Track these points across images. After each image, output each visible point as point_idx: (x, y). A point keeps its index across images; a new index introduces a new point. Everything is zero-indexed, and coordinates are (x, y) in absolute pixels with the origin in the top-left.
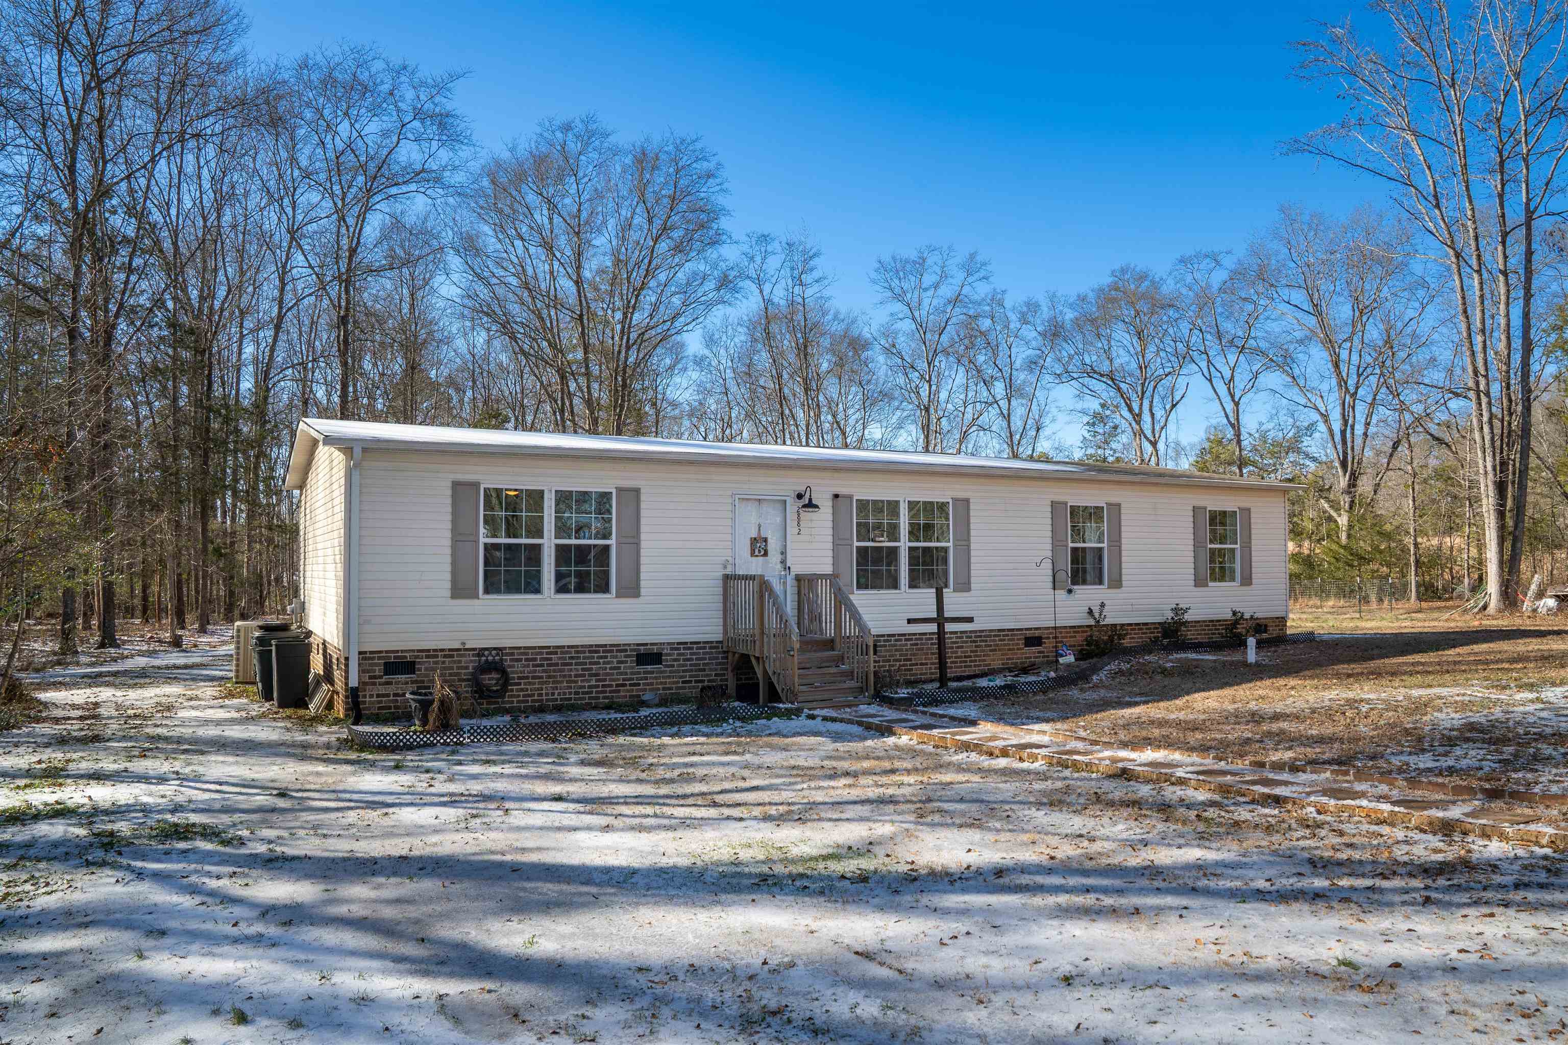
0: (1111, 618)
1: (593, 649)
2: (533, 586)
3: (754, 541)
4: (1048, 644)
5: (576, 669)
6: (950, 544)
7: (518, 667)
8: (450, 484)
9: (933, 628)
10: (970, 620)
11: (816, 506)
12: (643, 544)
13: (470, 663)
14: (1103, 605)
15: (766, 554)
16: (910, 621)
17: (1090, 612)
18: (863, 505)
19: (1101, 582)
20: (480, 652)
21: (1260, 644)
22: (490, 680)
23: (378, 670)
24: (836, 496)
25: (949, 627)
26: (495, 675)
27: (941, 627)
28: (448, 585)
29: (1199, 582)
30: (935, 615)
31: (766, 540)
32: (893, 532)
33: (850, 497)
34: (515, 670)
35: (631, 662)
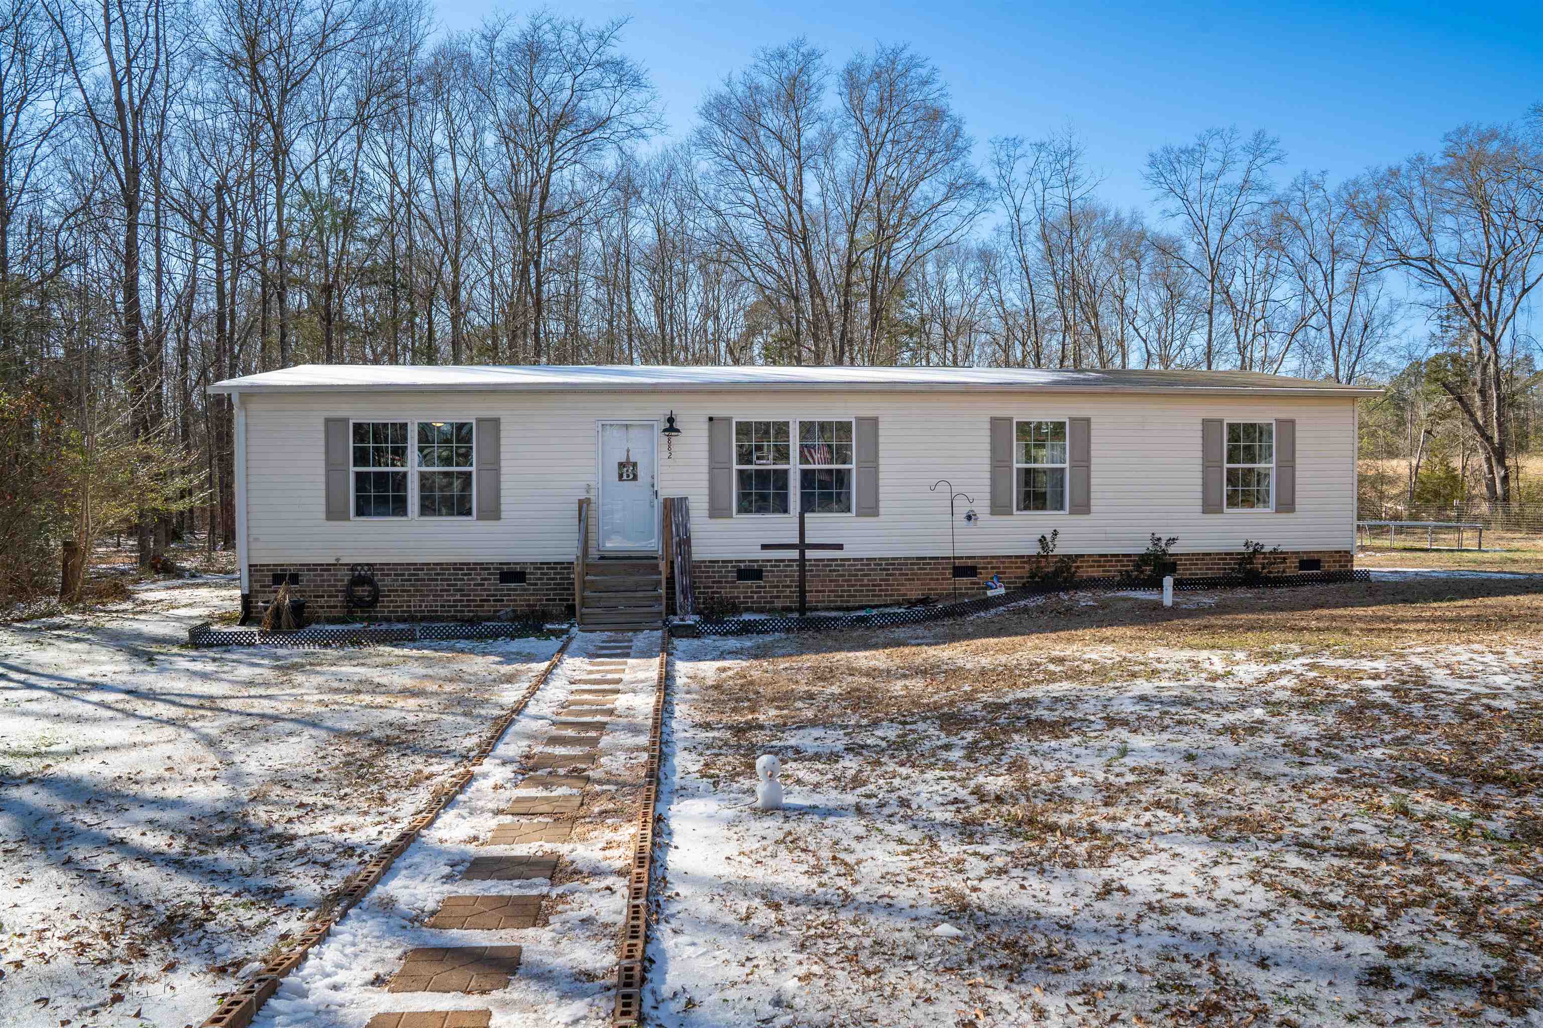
0: (1062, 548)
1: (458, 567)
2: (399, 507)
3: (621, 465)
4: (983, 575)
5: (440, 585)
6: (853, 466)
7: (388, 581)
8: (322, 421)
9: (795, 554)
10: (840, 547)
11: (678, 431)
12: (504, 470)
13: (345, 577)
14: (1055, 533)
15: (635, 478)
16: (765, 547)
17: (1042, 541)
18: (744, 429)
19: (1062, 508)
20: (353, 567)
21: (1178, 585)
22: (362, 591)
23: (268, 580)
24: (711, 419)
25: (810, 554)
26: (367, 588)
27: (802, 554)
28: (323, 508)
29: (1210, 507)
30: (807, 541)
31: (635, 465)
32: (783, 454)
33: (728, 420)
34: (385, 583)
35: (494, 580)
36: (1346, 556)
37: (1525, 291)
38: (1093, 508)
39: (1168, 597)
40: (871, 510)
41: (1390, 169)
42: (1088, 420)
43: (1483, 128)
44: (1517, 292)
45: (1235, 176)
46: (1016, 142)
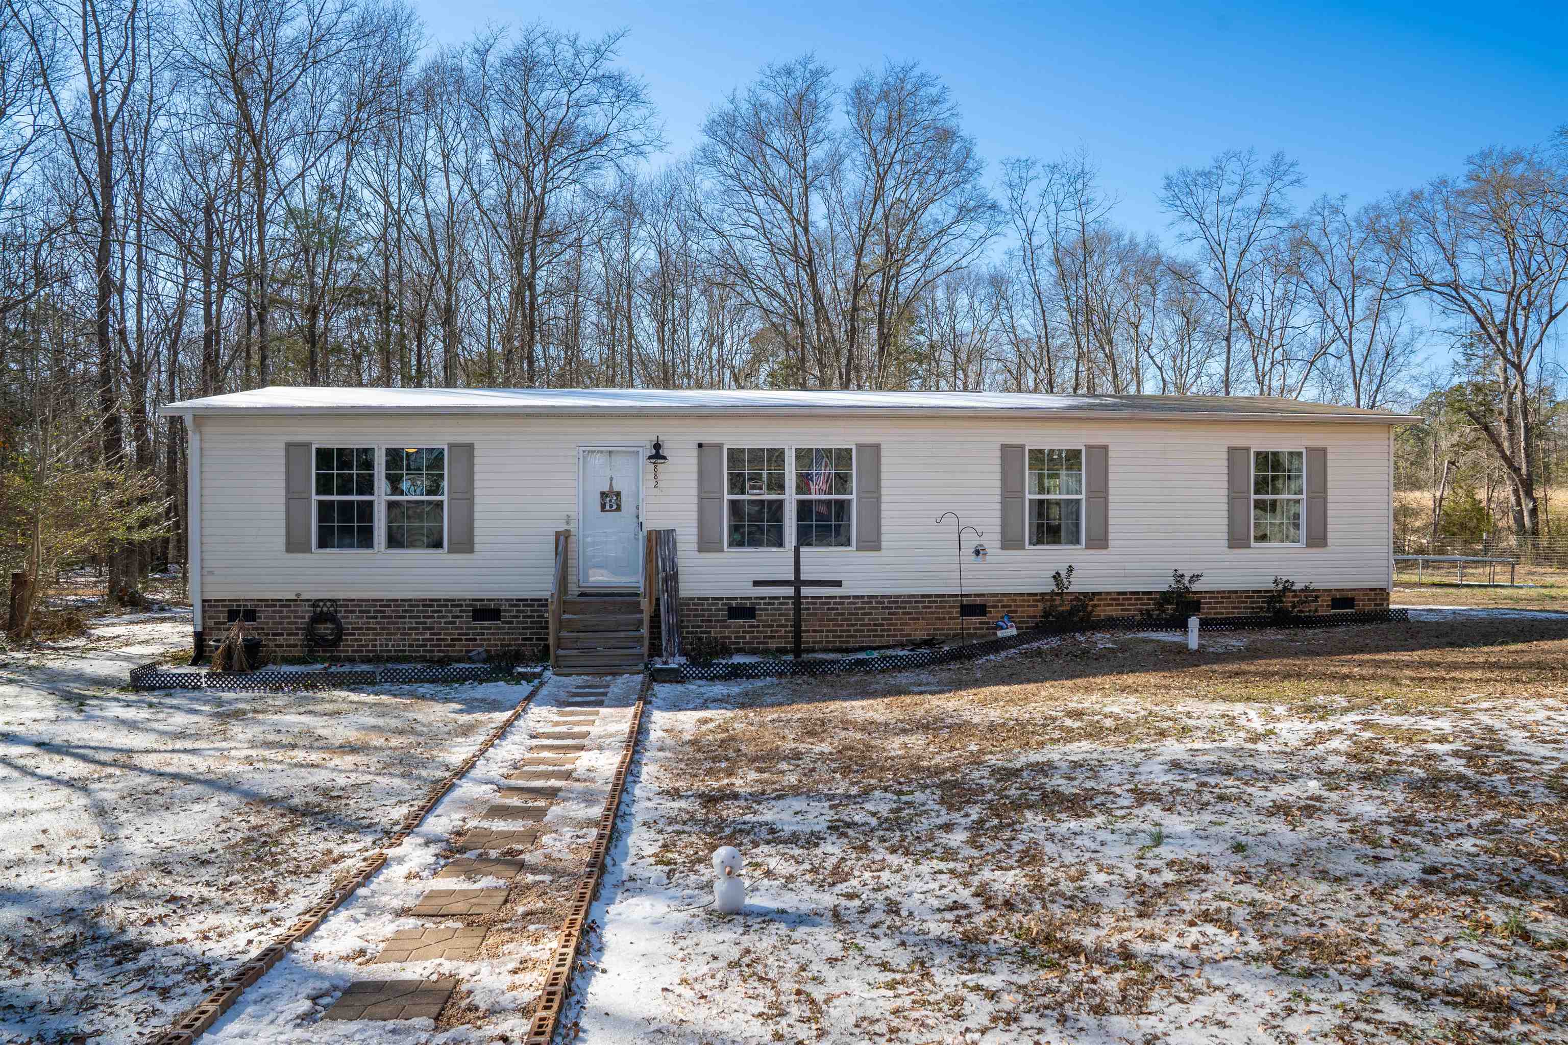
0: (1077, 585)
1: (428, 603)
2: (365, 539)
3: (603, 495)
4: (994, 615)
5: (409, 623)
6: (853, 497)
7: (352, 617)
8: (283, 446)
9: (790, 591)
10: (838, 584)
11: (664, 458)
12: (477, 500)
13: (306, 613)
14: (1070, 569)
15: (619, 508)
16: (757, 583)
17: (1057, 577)
18: (735, 456)
19: (1077, 541)
20: (315, 603)
21: (1205, 624)
22: (325, 629)
23: (223, 617)
24: (700, 445)
25: (806, 591)
26: (329, 625)
27: (798, 591)
28: (283, 539)
29: (1237, 540)
30: (803, 577)
31: (618, 494)
32: (778, 485)
33: (720, 446)
34: (349, 621)
35: (466, 618)
36: (1382, 594)
37: (1552, 318)
38: (1111, 543)
39: (1193, 639)
40: (872, 543)
41: (1412, 193)
42: (1105, 448)
43: (1507, 151)
44: (1544, 319)
45: (1253, 200)
46: (1028, 164)
